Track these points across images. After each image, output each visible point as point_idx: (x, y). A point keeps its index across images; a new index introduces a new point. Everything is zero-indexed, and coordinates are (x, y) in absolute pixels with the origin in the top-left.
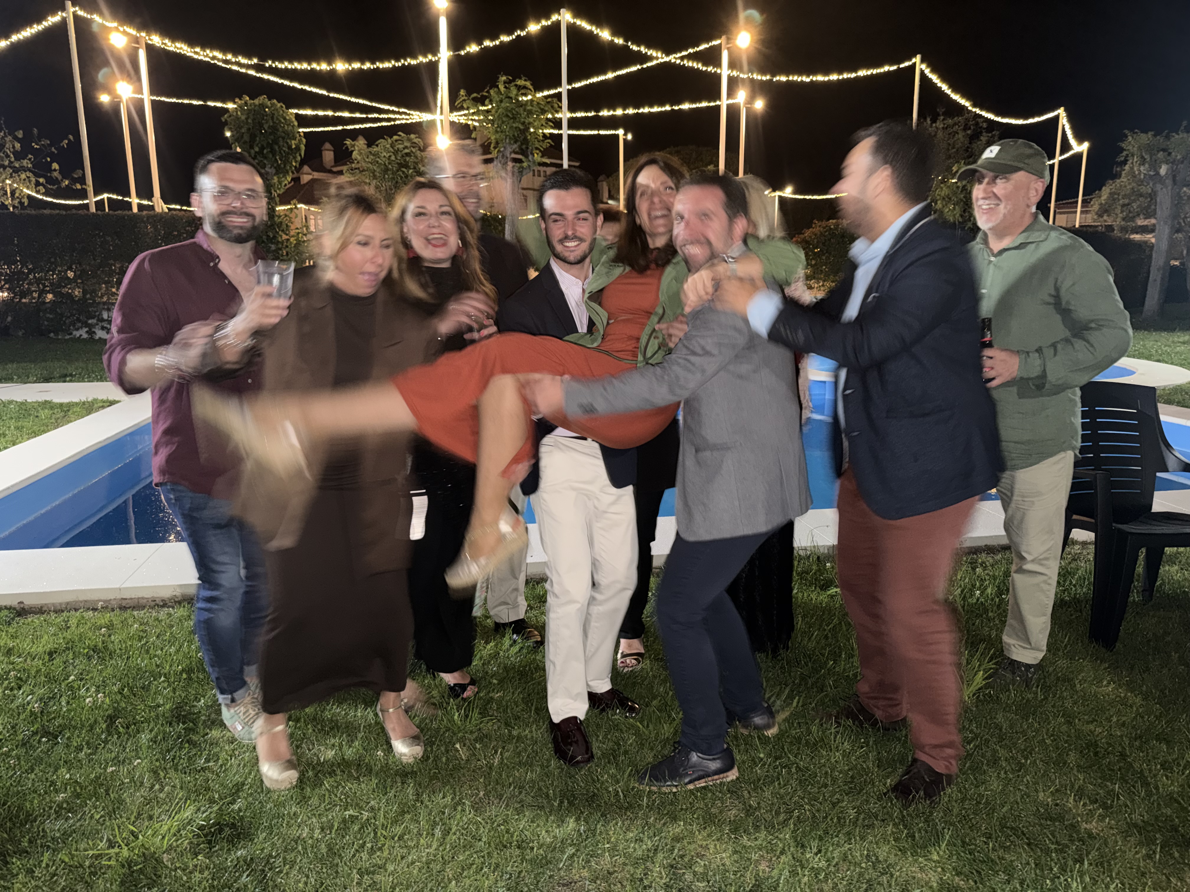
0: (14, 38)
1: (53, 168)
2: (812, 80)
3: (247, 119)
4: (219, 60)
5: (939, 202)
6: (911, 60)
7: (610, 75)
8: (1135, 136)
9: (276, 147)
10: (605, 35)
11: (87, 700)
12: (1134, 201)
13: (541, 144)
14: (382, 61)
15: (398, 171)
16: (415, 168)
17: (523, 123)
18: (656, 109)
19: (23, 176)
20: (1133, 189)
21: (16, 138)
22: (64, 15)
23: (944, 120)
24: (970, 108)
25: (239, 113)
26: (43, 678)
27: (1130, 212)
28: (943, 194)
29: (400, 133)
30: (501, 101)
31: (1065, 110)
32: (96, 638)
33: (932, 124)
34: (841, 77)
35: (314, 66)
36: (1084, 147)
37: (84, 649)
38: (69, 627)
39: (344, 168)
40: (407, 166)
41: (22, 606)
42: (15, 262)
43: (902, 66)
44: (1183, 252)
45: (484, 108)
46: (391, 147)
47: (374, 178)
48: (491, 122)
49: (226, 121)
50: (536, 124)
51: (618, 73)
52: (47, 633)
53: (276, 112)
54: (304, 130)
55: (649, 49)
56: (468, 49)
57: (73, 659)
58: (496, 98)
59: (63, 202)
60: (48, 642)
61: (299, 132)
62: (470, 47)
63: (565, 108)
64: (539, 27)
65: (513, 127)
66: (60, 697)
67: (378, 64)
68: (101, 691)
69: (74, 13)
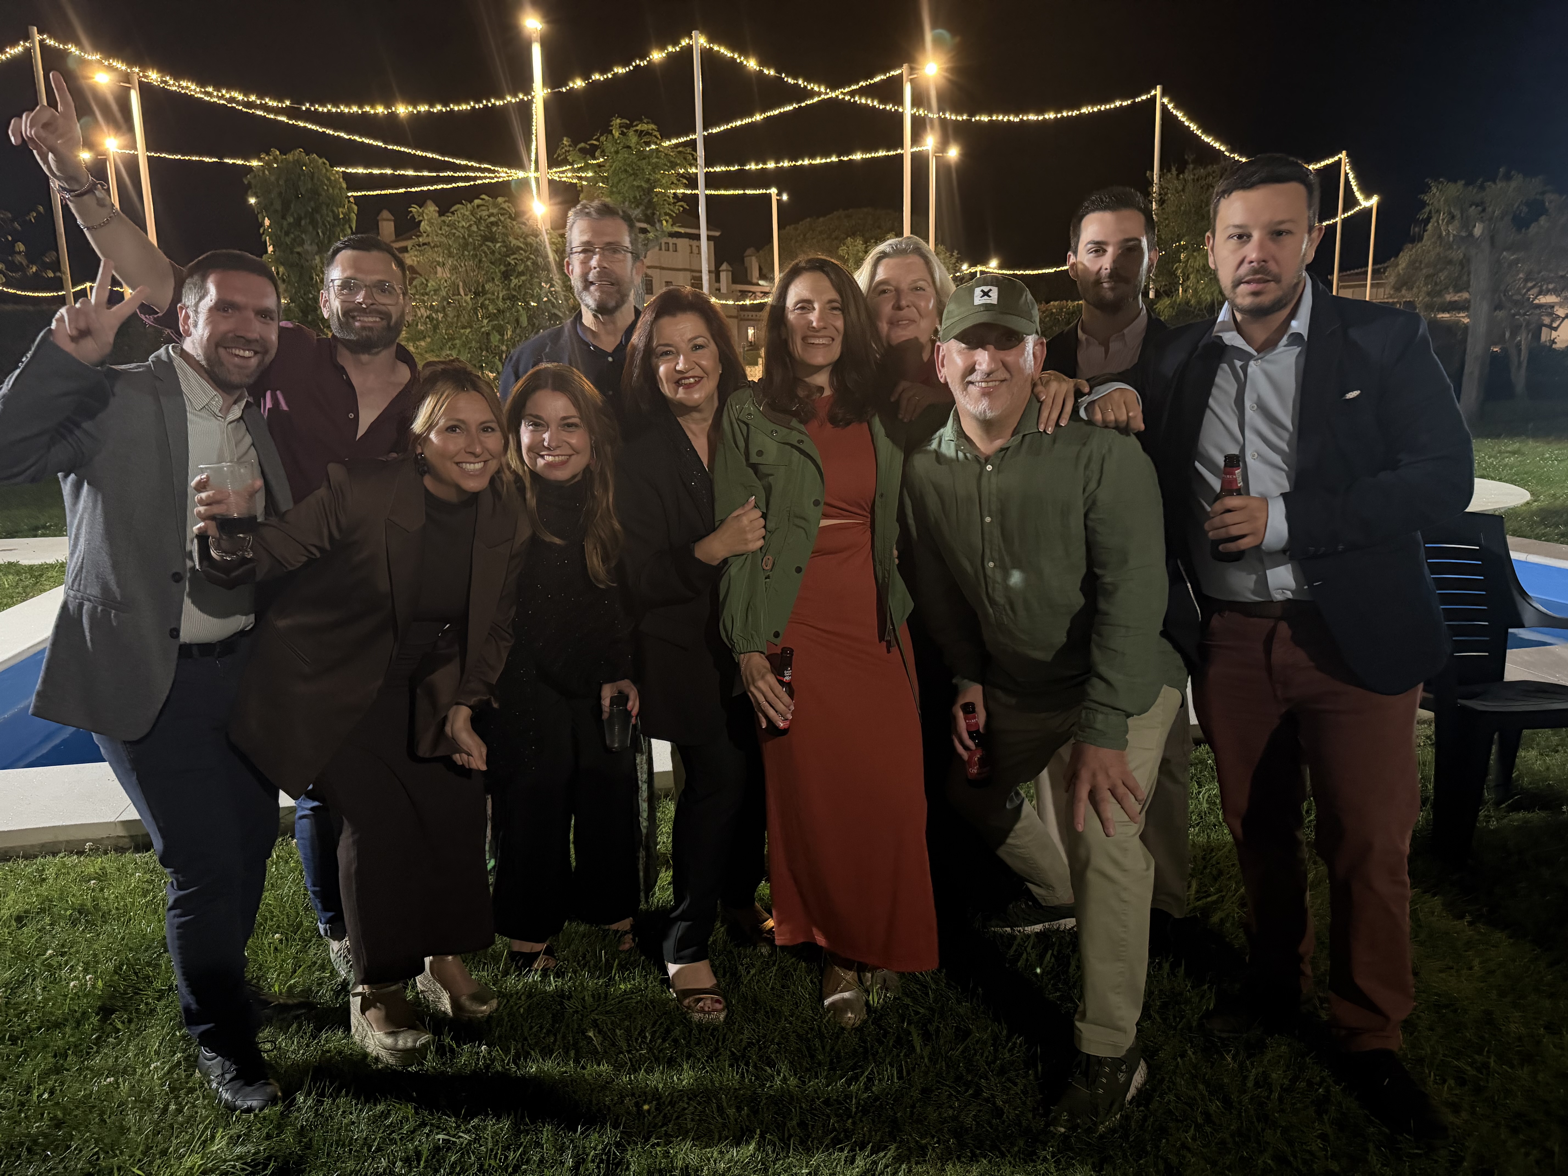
1: (16, 250)
2: (1022, 120)
3: (277, 180)
4: (238, 103)
5: (1192, 276)
6: (1149, 93)
7: (758, 117)
8: (1440, 186)
9: (318, 217)
10: (752, 64)
11: (72, 984)
12: (1441, 270)
13: (671, 207)
14: (458, 103)
15: (481, 245)
16: (504, 242)
17: (647, 181)
18: (818, 161)
20: (1439, 254)
22: (27, 44)
23: (1194, 169)
24: (1227, 154)
25: (267, 172)
26: (8, 953)
27: (1436, 284)
28: (1196, 265)
29: (483, 196)
30: (617, 152)
31: (1347, 155)
32: (80, 895)
33: (1178, 175)
34: (1059, 116)
35: (367, 109)
36: (1374, 200)
37: (66, 910)
38: (44, 880)
39: (409, 244)
40: (493, 239)
43: (1138, 100)
44: (1504, 335)
45: (595, 162)
46: (472, 214)
47: (449, 256)
48: (605, 180)
49: (249, 183)
50: (664, 181)
51: (768, 114)
52: (14, 889)
53: (316, 170)
54: (355, 194)
55: (809, 82)
56: (571, 85)
57: (51, 925)
58: (610, 148)
59: (31, 294)
60: (16, 902)
61: (349, 197)
62: (574, 83)
63: (701, 161)
64: (664, 55)
65: (633, 186)
66: (33, 980)
67: (452, 106)
68: (91, 970)
69: (41, 42)
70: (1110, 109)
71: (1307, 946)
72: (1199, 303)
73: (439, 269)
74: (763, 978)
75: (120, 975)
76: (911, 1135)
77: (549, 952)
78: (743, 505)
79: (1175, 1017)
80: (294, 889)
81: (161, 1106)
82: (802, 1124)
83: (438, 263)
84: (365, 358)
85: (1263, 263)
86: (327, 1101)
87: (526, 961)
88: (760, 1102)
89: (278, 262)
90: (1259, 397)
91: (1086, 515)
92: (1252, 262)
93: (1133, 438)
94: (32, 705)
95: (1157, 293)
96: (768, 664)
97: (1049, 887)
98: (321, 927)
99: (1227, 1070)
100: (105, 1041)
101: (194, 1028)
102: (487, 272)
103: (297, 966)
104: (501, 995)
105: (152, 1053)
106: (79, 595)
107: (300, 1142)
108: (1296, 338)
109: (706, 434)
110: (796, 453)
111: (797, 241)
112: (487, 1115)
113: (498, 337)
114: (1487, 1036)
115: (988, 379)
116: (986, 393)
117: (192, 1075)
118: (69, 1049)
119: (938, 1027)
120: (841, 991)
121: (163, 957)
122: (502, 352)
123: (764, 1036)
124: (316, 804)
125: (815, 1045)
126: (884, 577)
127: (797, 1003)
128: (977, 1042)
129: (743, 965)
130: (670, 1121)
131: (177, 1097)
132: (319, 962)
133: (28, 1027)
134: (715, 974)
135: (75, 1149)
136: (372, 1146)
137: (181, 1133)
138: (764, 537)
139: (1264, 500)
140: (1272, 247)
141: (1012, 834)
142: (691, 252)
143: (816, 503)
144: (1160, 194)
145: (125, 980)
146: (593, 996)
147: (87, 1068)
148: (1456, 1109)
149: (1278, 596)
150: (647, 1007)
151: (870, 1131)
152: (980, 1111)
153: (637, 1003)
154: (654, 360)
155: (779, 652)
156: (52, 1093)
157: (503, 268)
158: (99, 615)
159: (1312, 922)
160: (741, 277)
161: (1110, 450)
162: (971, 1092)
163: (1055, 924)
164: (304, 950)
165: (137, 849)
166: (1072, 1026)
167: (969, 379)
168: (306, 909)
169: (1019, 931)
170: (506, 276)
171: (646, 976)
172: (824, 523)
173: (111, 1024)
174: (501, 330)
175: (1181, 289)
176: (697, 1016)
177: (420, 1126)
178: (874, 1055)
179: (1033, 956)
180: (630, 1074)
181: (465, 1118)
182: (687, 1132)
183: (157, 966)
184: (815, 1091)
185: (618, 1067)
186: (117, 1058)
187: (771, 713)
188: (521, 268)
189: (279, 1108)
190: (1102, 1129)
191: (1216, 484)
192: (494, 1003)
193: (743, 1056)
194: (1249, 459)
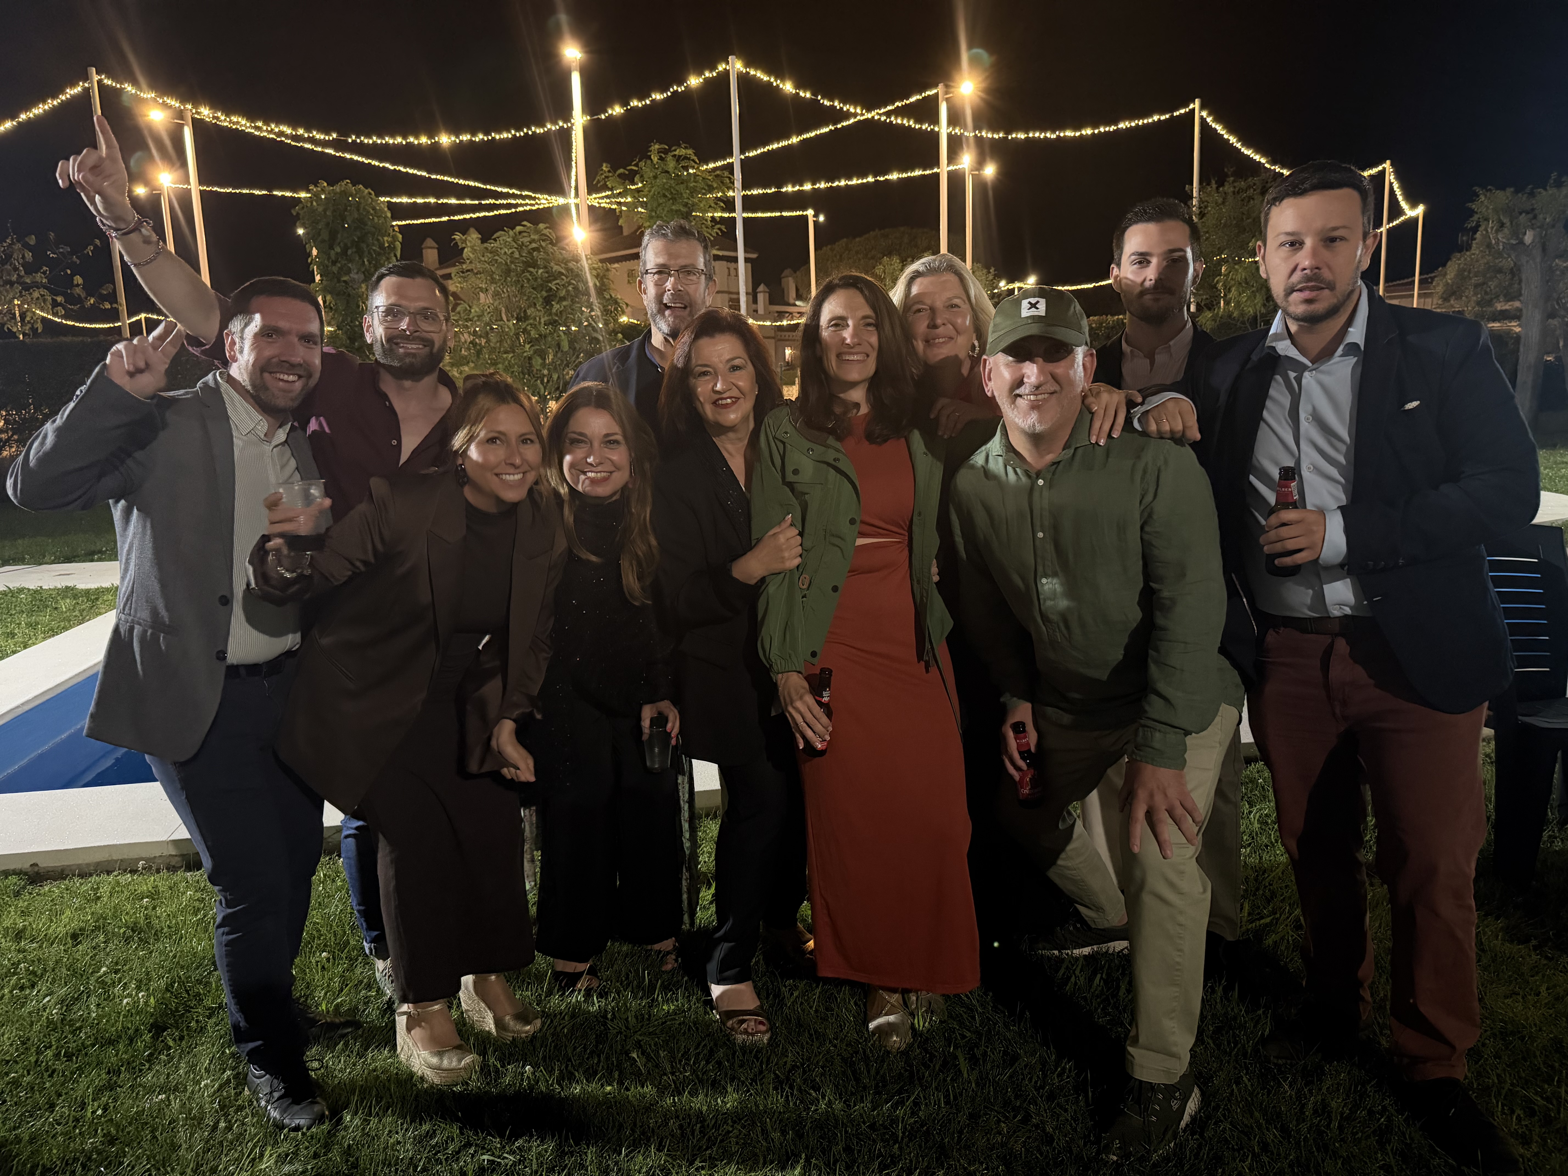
0: (23, 117)
1: (75, 282)
2: (1059, 136)
3: (325, 211)
4: (287, 136)
5: (1233, 289)
6: (1188, 106)
7: (795, 140)
8: (1488, 194)
9: (364, 246)
10: (788, 87)
11: (125, 1001)
12: (1491, 279)
14: (499, 132)
15: (523, 272)
16: (545, 267)
17: (686, 205)
18: (855, 182)
19: (36, 295)
20: (1488, 263)
21: (26, 246)
22: (86, 85)
23: (1234, 182)
24: (1267, 166)
25: (315, 203)
26: (64, 970)
27: (1486, 293)
28: (1238, 278)
29: (525, 223)
30: (655, 177)
31: (1392, 165)
32: (133, 913)
33: (1217, 188)
34: (1096, 131)
35: (411, 139)
36: (1420, 210)
37: (120, 928)
38: (99, 898)
39: (453, 270)
40: (535, 265)
41: (36, 869)
42: (26, 407)
43: (1176, 114)
44: (1558, 343)
45: (633, 187)
46: (514, 240)
47: (492, 283)
48: (644, 205)
49: (298, 214)
50: (702, 205)
51: (805, 136)
52: (69, 907)
53: (362, 201)
54: (400, 223)
55: (845, 104)
56: (610, 112)
57: (105, 942)
58: (648, 172)
59: (88, 326)
60: (71, 920)
61: (393, 226)
62: (613, 109)
63: (738, 184)
64: (701, 80)
65: (672, 210)
66: (88, 997)
67: (493, 134)
68: (143, 987)
69: (99, 82)
70: (1148, 124)
71: (1367, 970)
72: (1242, 314)
73: (482, 295)
74: (806, 1001)
75: (172, 993)
76: (959, 1161)
77: (592, 972)
78: (779, 523)
79: (1229, 1043)
80: (341, 907)
81: (211, 1123)
82: (848, 1149)
83: (481, 289)
84: (407, 383)
85: (1317, 271)
86: (374, 1121)
87: (569, 981)
88: (805, 1126)
89: (325, 291)
90: (1314, 408)
91: (1142, 528)
92: (1305, 269)
93: (1189, 449)
94: (86, 726)
95: (1198, 306)
96: (806, 685)
97: (1099, 909)
98: (366, 945)
99: (1284, 1098)
100: (157, 1058)
101: (243, 1046)
102: (529, 297)
103: (344, 984)
104: (544, 1014)
105: (203, 1071)
106: (130, 618)
107: (347, 1161)
108: (1353, 348)
109: (743, 453)
110: (832, 471)
111: (833, 261)
112: (531, 1136)
113: (540, 361)
114: (1557, 1065)
115: (1036, 392)
116: (1034, 407)
117: (241, 1093)
118: (122, 1066)
119: (986, 1052)
120: (886, 1014)
121: (213, 975)
122: (544, 376)
123: (809, 1059)
124: (360, 823)
125: (860, 1069)
126: (922, 597)
127: (841, 1026)
128: (1026, 1066)
129: (786, 987)
130: (714, 1145)
131: (226, 1115)
132: (365, 981)
133: (83, 1044)
134: (758, 995)
135: (128, 1165)
136: (418, 1166)
137: (230, 1150)
138: (801, 556)
139: (1321, 512)
140: (1326, 254)
141: (1063, 855)
142: (729, 275)
143: (852, 522)
144: (1200, 208)
145: (176, 998)
146: (636, 1017)
147: (140, 1085)
148: (1526, 1141)
149: (1336, 612)
150: (690, 1028)
151: (917, 1156)
152: (1029, 1138)
153: (680, 1024)
154: (692, 381)
155: (818, 672)
156: (105, 1109)
157: (544, 294)
158: (148, 638)
159: (1371, 947)
160: (777, 298)
161: (1166, 462)
162: (1019, 1117)
163: (1104, 947)
164: (351, 969)
165: (189, 868)
166: (1124, 1051)
167: (1017, 392)
168: (352, 928)
169: (1067, 954)
170: (547, 301)
171: (689, 996)
172: (860, 541)
173: (163, 1041)
174: (542, 354)
175: (1222, 302)
176: (740, 1038)
177: (465, 1146)
178: (919, 1079)
179: (1082, 979)
180: (674, 1096)
181: (509, 1138)
182: (732, 1155)
183: (208, 984)
184: (861, 1115)
185: (662, 1090)
186: (168, 1075)
187: (809, 733)
188: (563, 293)
189: (325, 1127)
190: (1155, 1157)
191: (1271, 497)
192: (538, 1023)
193: (788, 1079)
194: (1305, 473)
